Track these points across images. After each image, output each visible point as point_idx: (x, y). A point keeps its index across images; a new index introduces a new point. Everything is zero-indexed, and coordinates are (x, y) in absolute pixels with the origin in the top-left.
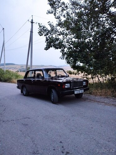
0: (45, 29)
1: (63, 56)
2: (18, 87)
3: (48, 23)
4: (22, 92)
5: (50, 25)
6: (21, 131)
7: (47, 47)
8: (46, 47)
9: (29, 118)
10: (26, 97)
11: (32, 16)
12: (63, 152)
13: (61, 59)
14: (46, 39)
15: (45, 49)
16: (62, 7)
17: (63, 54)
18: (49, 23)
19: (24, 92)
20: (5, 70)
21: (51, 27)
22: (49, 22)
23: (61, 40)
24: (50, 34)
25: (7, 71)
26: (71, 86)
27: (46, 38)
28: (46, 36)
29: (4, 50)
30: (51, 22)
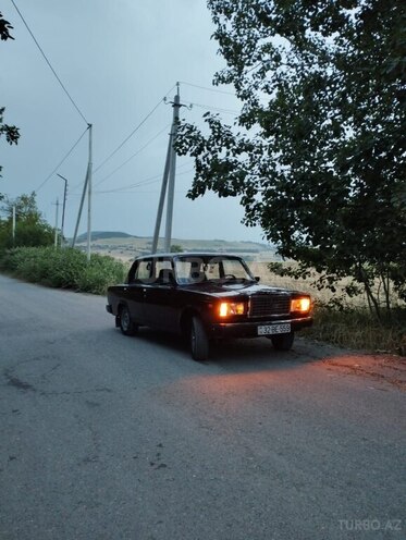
0: (192, 134)
1: (249, 216)
2: (110, 309)
3: (205, 116)
4: (118, 322)
5: (211, 123)
6: (76, 416)
7: (194, 191)
8: (192, 188)
9: (109, 391)
10: (127, 340)
11: (178, 84)
12: (152, 464)
13: (247, 225)
14: (194, 164)
15: (189, 195)
16: (264, 59)
17: (248, 210)
18: (207, 117)
19: (125, 324)
20: (89, 253)
21: (213, 128)
22: (208, 113)
23: (244, 166)
24: (209, 149)
25: (96, 258)
26: (246, 309)
27: (197, 161)
28: (196, 156)
29: (90, 193)
30: (213, 113)
